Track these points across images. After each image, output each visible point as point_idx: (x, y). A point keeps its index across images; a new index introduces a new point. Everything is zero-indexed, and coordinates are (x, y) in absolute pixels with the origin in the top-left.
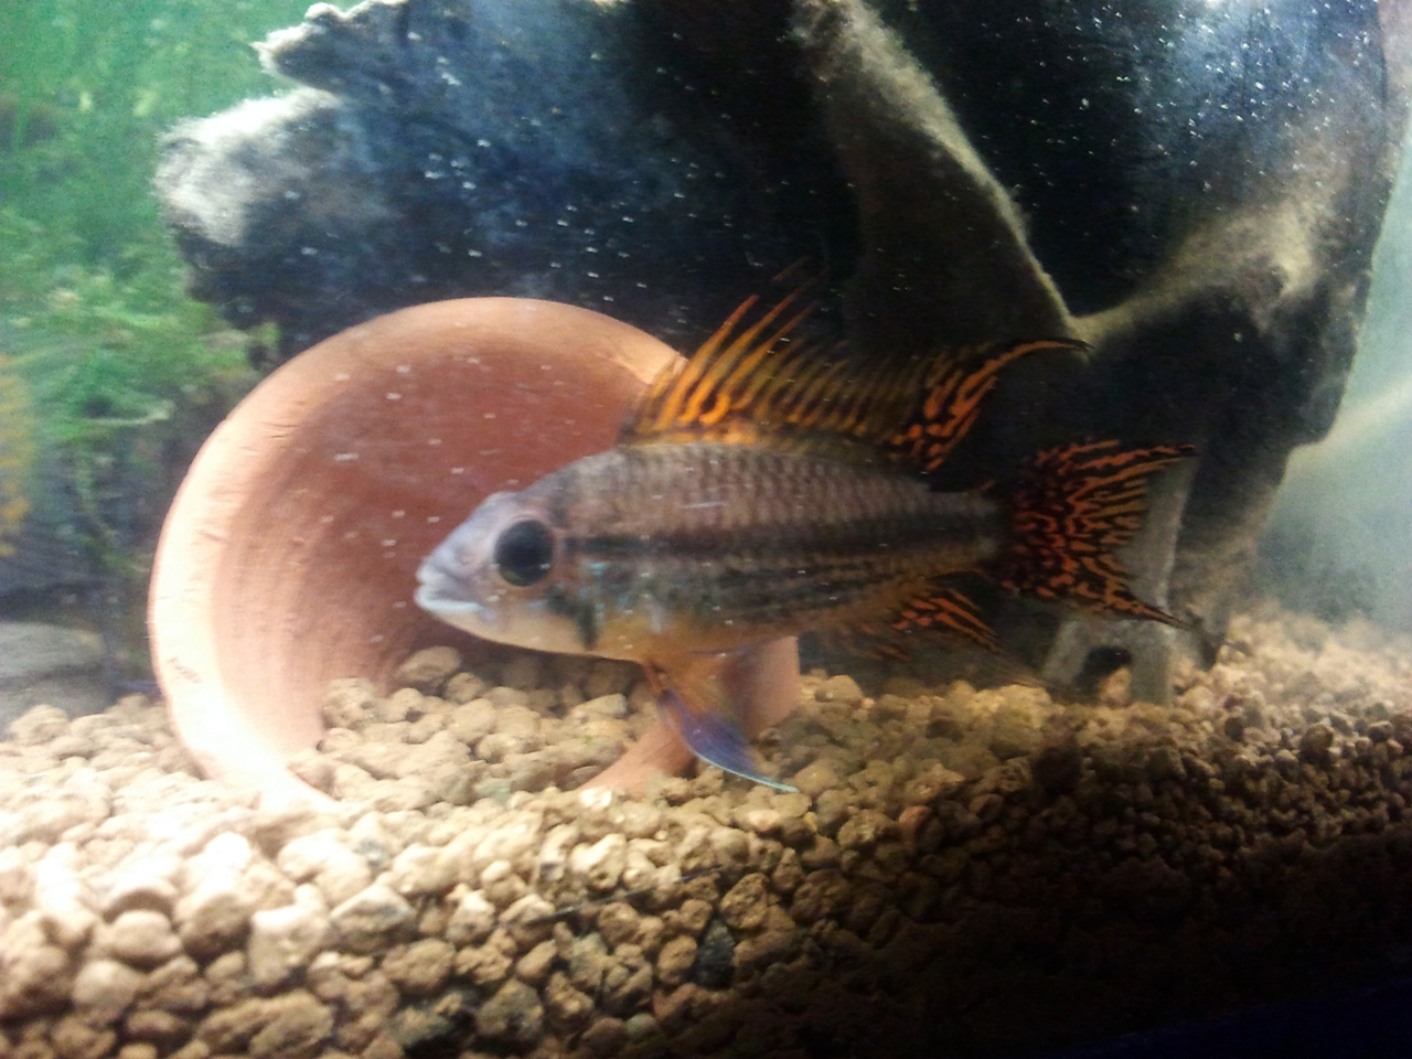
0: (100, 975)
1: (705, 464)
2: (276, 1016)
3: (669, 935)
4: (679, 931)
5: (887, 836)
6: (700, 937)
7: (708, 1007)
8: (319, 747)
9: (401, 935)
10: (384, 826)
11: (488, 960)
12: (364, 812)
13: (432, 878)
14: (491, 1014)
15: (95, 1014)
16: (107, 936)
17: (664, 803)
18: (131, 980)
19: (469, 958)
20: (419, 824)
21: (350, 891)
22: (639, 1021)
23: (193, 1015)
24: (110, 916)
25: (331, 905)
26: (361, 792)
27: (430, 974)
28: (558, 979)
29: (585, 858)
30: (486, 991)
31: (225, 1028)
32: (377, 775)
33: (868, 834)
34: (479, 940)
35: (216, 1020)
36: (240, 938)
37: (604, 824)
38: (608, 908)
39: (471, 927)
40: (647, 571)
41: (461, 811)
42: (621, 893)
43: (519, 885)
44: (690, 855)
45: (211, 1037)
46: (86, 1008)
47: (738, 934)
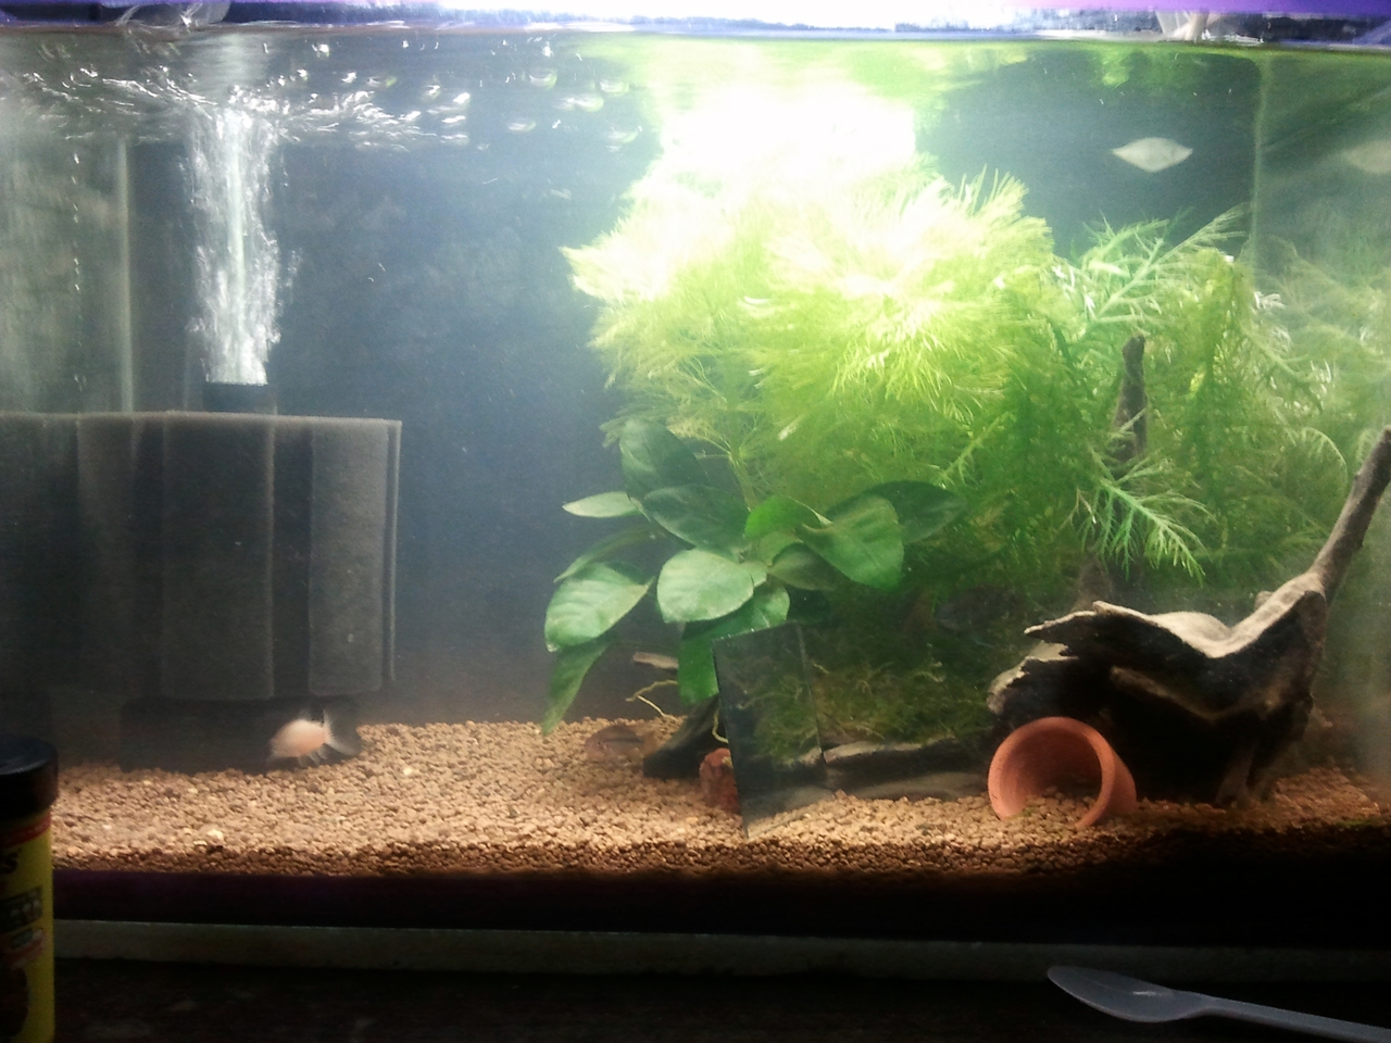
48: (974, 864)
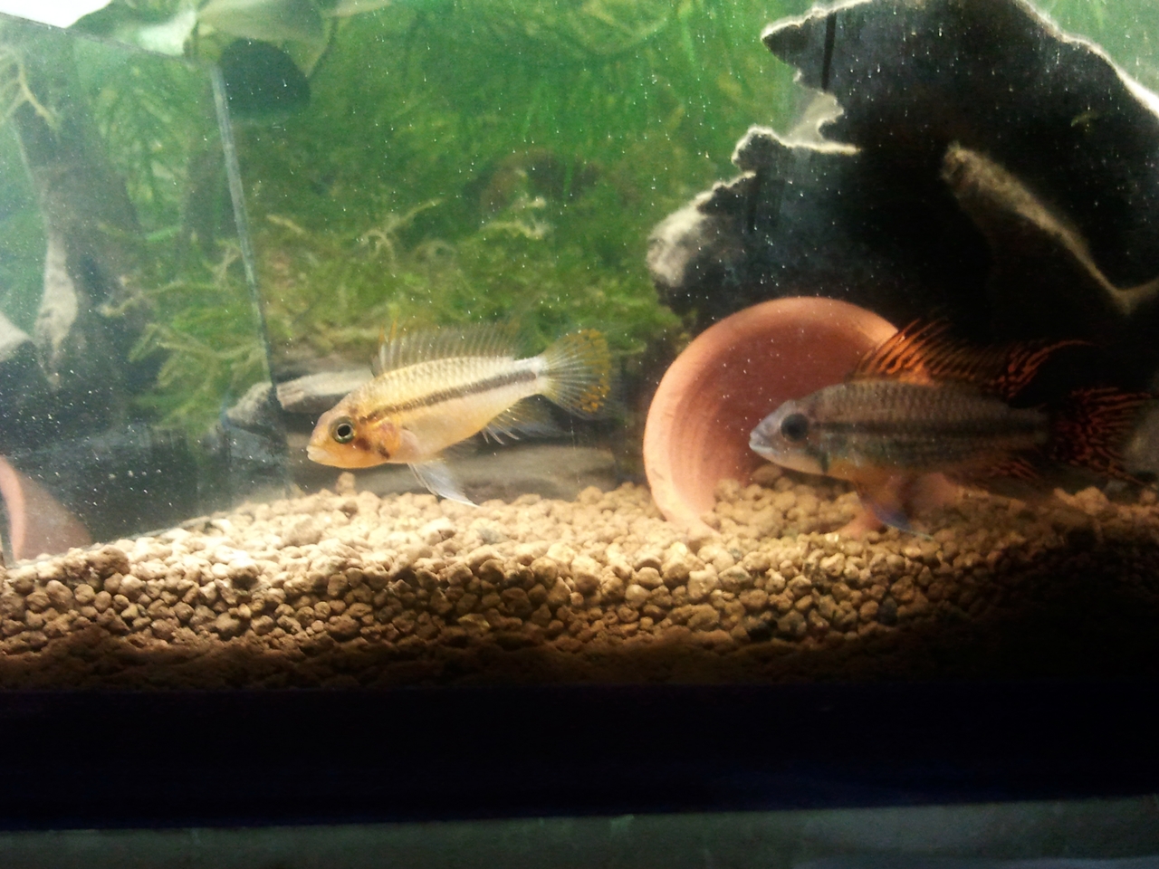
0: (635, 589)
1: (885, 392)
2: (697, 612)
3: (865, 599)
4: (869, 598)
5: (979, 565)
6: (880, 602)
7: (884, 633)
8: (714, 510)
9: (746, 586)
10: (741, 544)
11: (783, 600)
12: (733, 538)
13: (761, 564)
14: (784, 624)
15: (632, 604)
16: (636, 576)
17: (868, 543)
18: (644, 592)
19: (774, 598)
20: (756, 544)
21: (727, 567)
22: (851, 635)
23: (667, 608)
24: (637, 569)
25: (718, 573)
26: (732, 531)
27: (759, 603)
28: (813, 612)
29: (826, 563)
30: (782, 613)
31: (679, 614)
32: (738, 523)
33: (969, 562)
34: (779, 591)
35: (675, 611)
36: (684, 580)
37: (835, 549)
38: (836, 585)
39: (775, 586)
40: (854, 439)
41: (775, 541)
42: (843, 579)
43: (796, 571)
44: (876, 565)
45: (673, 618)
46: (629, 601)
47: (900, 603)
48: (621, 622)
